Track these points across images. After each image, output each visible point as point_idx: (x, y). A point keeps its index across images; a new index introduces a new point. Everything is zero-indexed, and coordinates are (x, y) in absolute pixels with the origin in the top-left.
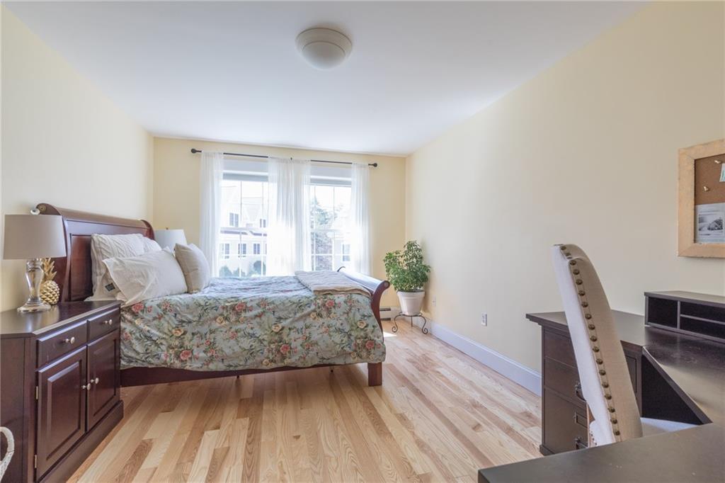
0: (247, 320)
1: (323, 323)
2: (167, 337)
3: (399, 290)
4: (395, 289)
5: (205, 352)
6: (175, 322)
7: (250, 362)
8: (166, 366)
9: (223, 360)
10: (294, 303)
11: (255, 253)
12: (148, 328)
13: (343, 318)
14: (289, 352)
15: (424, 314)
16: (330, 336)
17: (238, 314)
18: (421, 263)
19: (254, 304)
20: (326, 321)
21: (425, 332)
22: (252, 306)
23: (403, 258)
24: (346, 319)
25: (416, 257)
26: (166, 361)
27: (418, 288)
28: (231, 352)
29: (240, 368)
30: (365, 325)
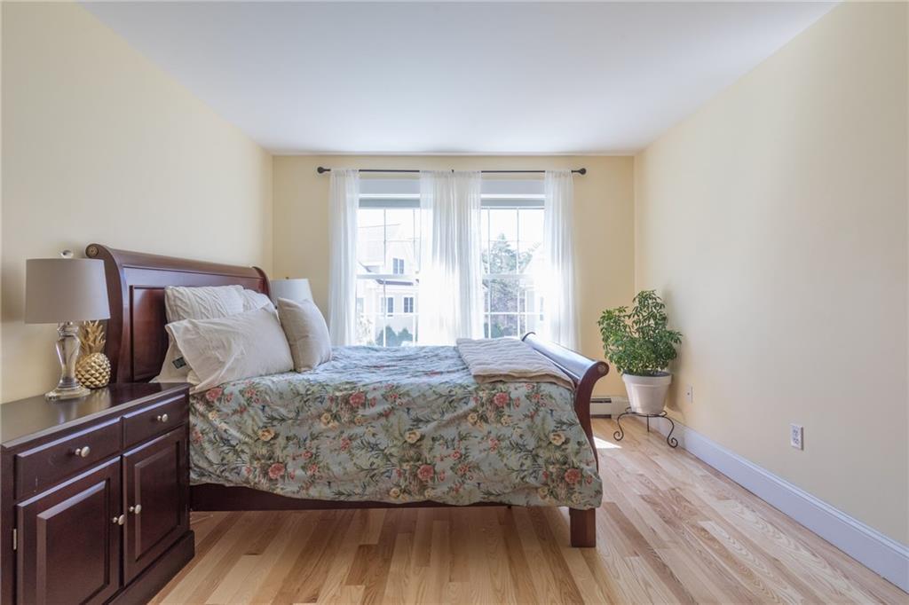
0: (367, 421)
1: (490, 433)
2: (251, 441)
3: (625, 372)
4: (619, 370)
5: (303, 468)
6: (262, 419)
7: (370, 490)
8: (248, 486)
9: (329, 483)
10: (441, 396)
11: (406, 310)
12: (224, 426)
13: (523, 425)
14: (432, 479)
15: (671, 413)
16: (501, 455)
17: (353, 410)
18: (664, 327)
19: (378, 394)
20: (493, 428)
21: (674, 445)
22: (374, 399)
23: (632, 319)
24: (529, 427)
25: (655, 317)
26: (248, 478)
27: (659, 369)
28: (342, 472)
29: (355, 499)
30: (563, 440)
